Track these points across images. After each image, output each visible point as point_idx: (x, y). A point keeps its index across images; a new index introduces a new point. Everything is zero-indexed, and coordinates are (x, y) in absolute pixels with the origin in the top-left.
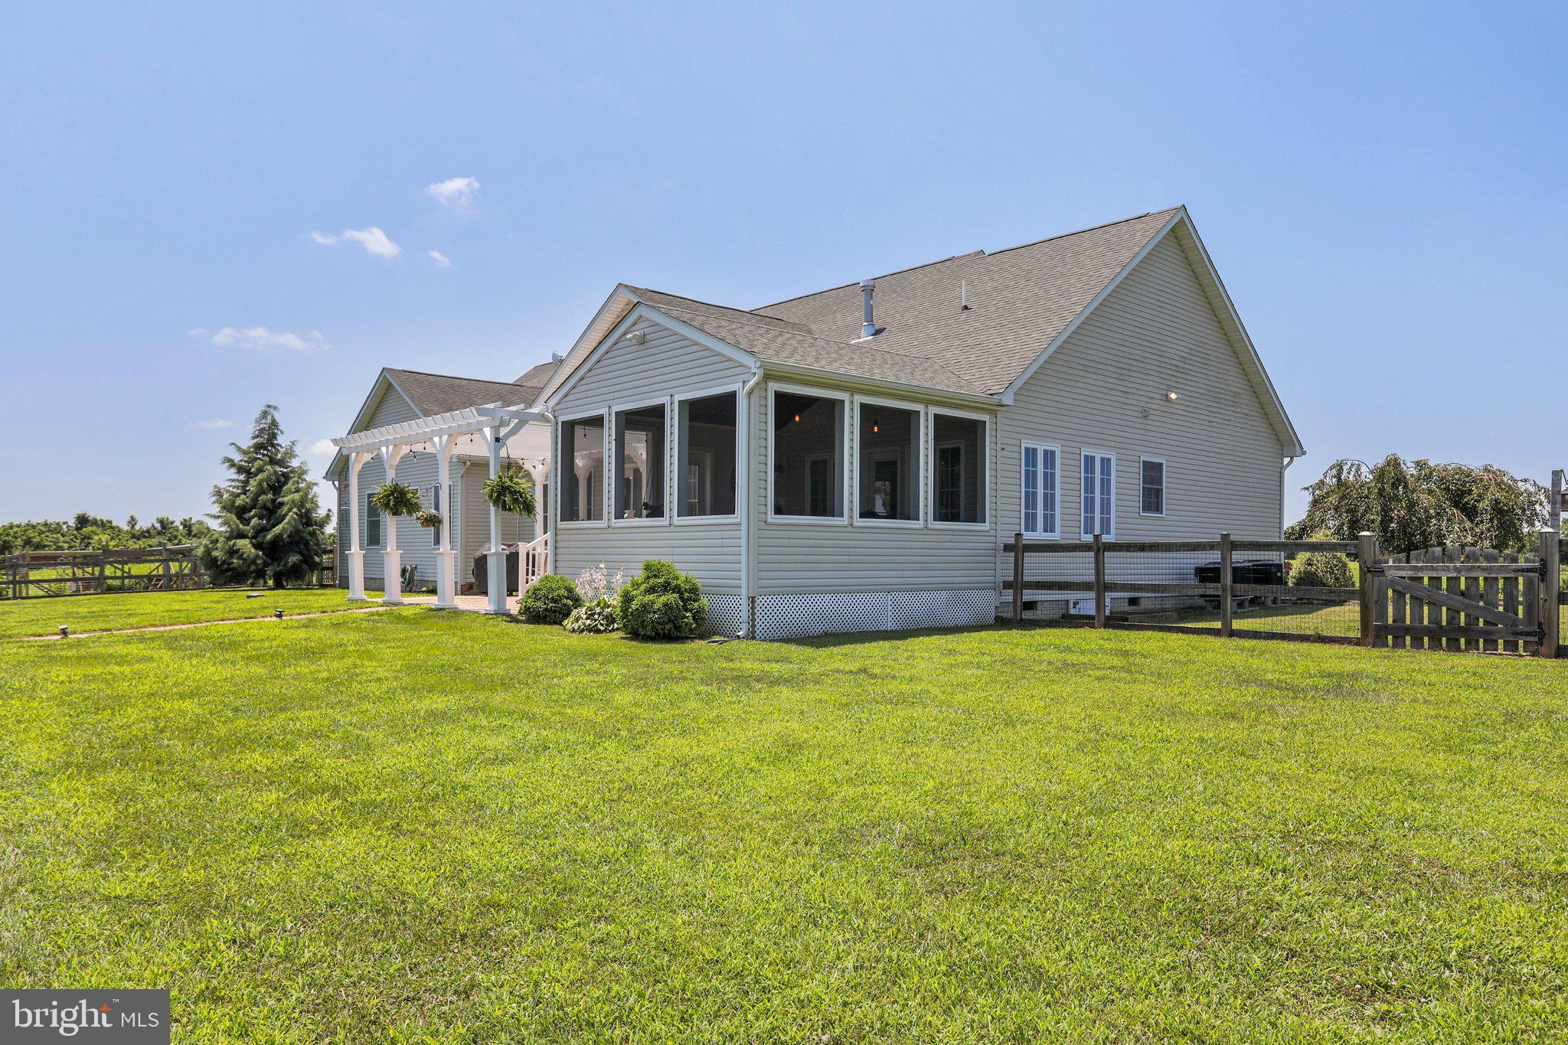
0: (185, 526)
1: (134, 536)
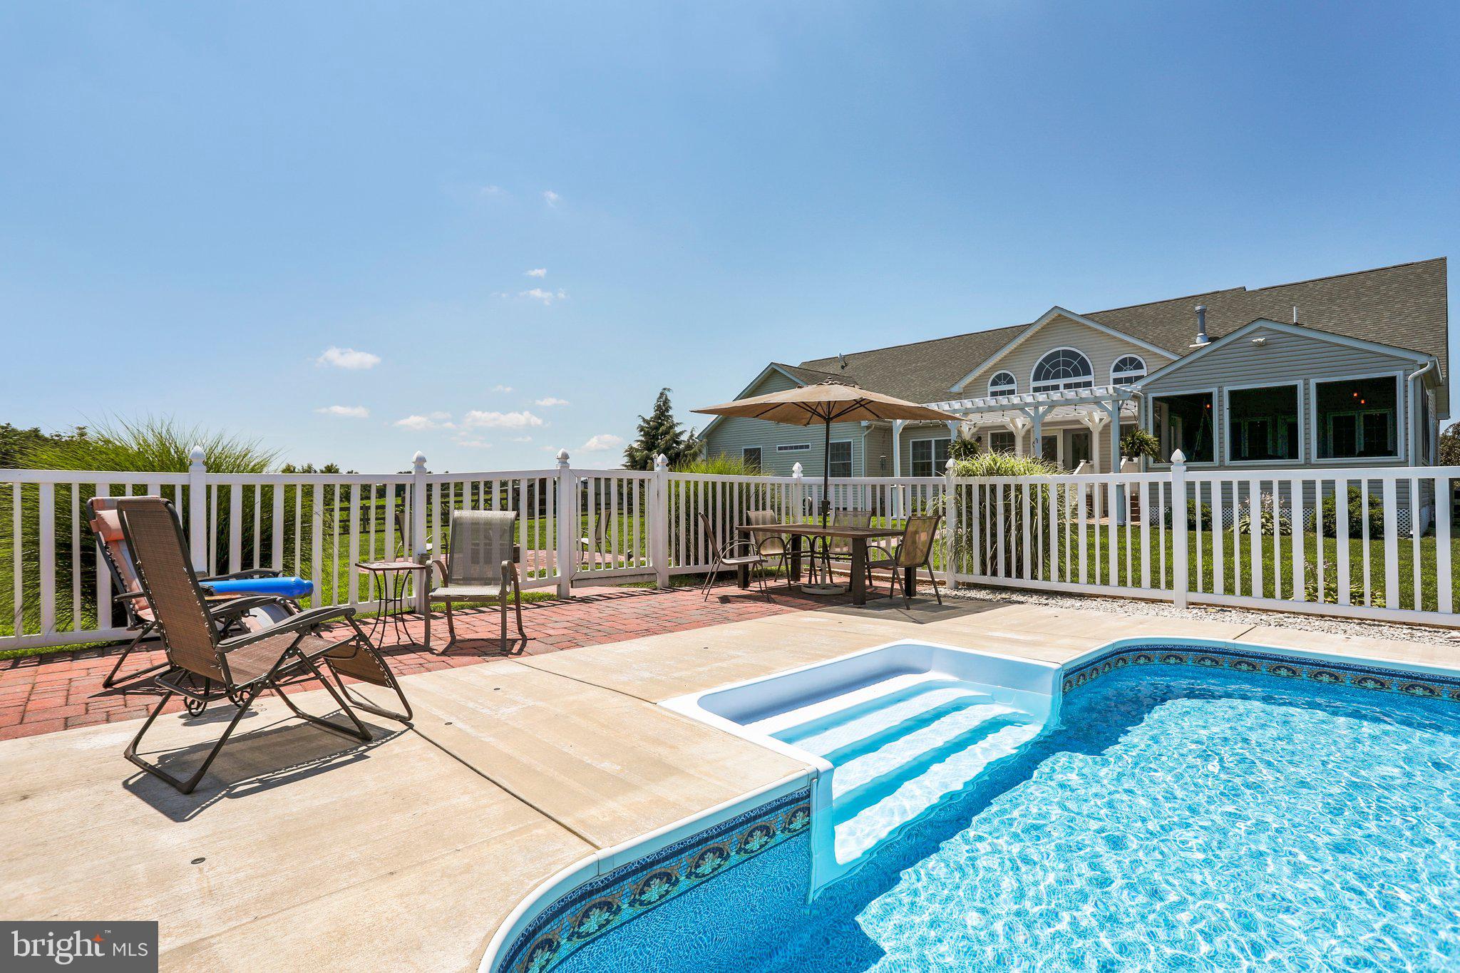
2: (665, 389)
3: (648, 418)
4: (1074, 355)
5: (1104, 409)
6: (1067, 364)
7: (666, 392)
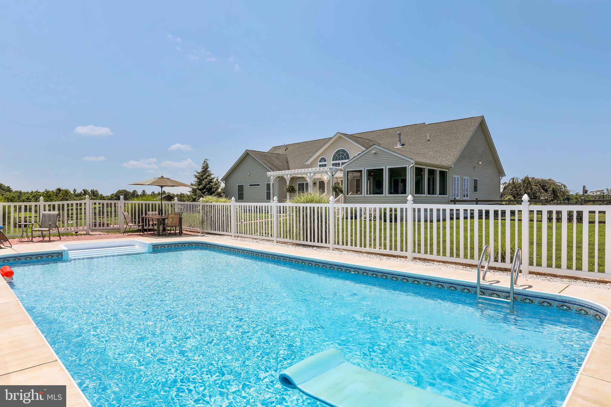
0: (92, 192)
1: (75, 196)
2: (206, 159)
3: (199, 172)
4: (345, 151)
5: (328, 174)
6: (342, 155)
7: (207, 161)
